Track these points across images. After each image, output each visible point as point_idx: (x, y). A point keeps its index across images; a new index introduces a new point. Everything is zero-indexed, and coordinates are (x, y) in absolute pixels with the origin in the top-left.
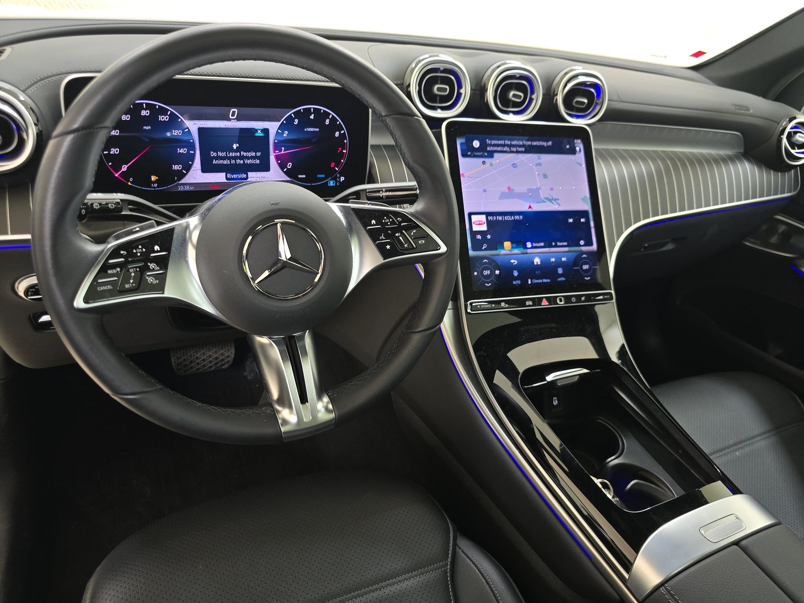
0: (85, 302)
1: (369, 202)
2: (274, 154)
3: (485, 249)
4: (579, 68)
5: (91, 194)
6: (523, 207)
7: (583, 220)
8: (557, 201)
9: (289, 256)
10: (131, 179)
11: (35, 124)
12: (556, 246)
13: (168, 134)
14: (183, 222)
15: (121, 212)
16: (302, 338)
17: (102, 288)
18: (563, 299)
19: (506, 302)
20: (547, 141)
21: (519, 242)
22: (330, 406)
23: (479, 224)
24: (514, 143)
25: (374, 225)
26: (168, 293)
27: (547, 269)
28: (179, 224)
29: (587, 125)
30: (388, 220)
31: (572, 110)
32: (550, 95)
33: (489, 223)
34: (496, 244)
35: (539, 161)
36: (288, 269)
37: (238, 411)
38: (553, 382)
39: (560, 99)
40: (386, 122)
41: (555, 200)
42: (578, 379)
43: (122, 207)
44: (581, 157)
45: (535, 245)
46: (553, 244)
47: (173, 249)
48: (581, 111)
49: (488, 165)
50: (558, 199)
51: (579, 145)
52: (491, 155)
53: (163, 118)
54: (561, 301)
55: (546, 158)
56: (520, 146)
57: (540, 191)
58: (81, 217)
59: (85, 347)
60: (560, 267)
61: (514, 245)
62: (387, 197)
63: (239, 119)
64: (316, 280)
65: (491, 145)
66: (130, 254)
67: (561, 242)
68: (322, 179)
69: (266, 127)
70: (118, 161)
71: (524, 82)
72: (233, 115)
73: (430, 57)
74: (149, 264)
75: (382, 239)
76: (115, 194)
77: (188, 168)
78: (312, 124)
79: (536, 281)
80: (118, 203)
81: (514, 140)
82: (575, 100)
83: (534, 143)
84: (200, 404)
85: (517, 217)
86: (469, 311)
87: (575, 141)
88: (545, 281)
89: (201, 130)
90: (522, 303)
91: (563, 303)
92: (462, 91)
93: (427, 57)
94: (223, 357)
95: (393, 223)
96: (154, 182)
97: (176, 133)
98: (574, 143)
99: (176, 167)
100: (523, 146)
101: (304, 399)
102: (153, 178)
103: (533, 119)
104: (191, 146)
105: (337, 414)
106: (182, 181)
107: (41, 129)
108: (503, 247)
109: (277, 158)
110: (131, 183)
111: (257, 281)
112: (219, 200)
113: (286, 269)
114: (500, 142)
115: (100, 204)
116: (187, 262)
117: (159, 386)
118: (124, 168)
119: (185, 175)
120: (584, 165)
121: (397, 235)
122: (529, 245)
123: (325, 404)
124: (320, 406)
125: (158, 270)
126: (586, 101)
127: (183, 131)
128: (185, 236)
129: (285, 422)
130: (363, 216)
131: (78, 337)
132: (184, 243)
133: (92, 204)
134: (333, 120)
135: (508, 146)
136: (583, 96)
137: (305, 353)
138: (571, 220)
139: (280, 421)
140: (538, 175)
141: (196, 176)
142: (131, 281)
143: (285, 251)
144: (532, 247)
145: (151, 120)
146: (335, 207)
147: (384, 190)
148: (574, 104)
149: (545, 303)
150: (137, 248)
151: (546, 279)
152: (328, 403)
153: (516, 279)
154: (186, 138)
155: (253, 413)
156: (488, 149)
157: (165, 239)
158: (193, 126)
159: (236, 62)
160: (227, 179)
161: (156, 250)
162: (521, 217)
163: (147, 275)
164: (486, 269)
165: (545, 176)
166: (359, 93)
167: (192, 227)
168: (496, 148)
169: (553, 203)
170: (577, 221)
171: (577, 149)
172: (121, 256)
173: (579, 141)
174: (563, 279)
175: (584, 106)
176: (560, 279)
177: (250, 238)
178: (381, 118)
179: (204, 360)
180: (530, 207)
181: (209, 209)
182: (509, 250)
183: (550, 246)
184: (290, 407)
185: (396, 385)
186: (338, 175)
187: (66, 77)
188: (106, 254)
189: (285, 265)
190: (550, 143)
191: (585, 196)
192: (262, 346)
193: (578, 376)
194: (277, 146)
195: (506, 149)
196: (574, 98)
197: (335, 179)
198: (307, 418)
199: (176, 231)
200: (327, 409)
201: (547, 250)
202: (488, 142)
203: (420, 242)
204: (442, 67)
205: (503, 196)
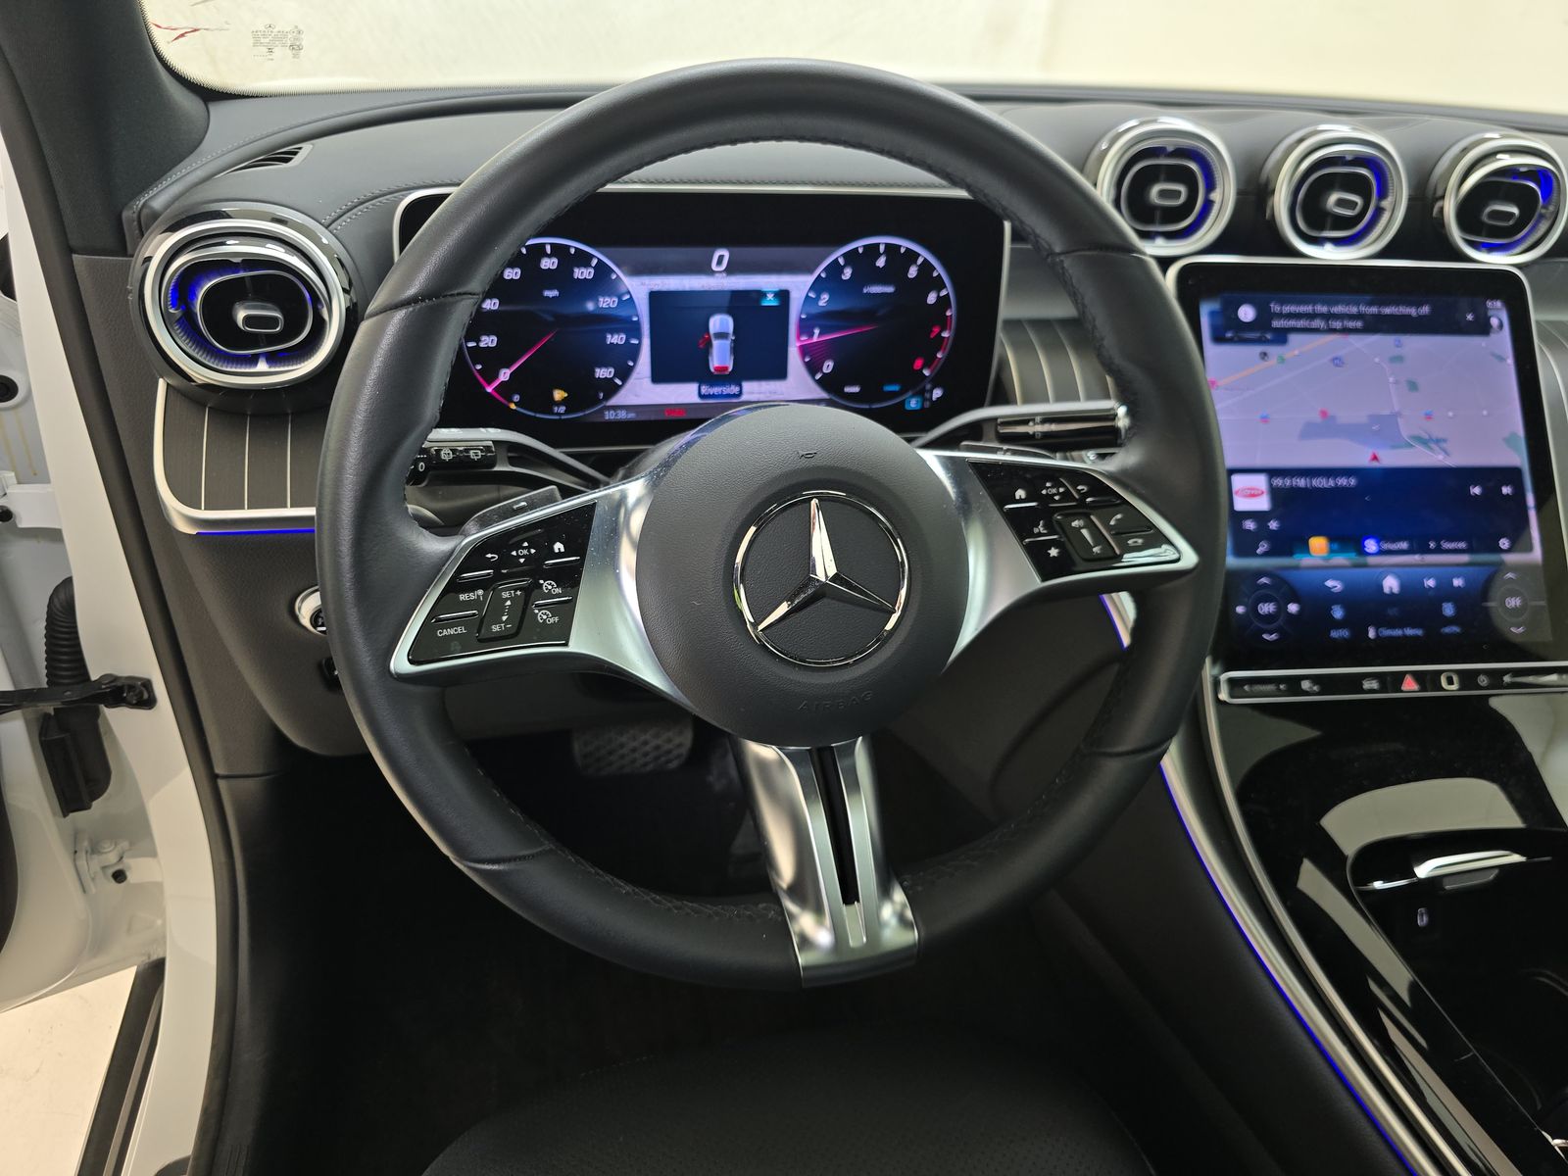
0: (411, 662)
1: (1005, 447)
2: (798, 344)
3: (1266, 554)
4: (1496, 139)
5: (438, 429)
6: (1357, 456)
7: (1506, 490)
8: (1444, 445)
9: (832, 571)
10: (516, 398)
11: (344, 290)
12: (1439, 550)
13: (590, 306)
14: (613, 491)
15: (494, 466)
16: (849, 751)
17: (445, 632)
18: (1455, 679)
19: (1314, 679)
20: (1419, 305)
21: (1347, 539)
22: (909, 914)
23: (1251, 496)
24: (1338, 309)
25: (1021, 501)
26: (578, 644)
27: (1415, 605)
28: (606, 496)
29: (1518, 266)
30: (1054, 491)
31: (1478, 234)
32: (1424, 199)
33: (1275, 493)
34: (1290, 542)
35: (1397, 352)
36: (829, 600)
37: (709, 909)
38: (1434, 882)
39: (1450, 208)
40: (1063, 268)
41: (1438, 441)
42: (1497, 878)
43: (495, 456)
44: (1502, 340)
45: (1386, 546)
46: (1432, 545)
47: (591, 549)
48: (1502, 235)
49: (1272, 361)
50: (1445, 441)
51: (1498, 314)
52: (1281, 337)
53: (582, 273)
54: (1450, 681)
55: (1416, 345)
56: (1352, 317)
57: (1399, 420)
58: (415, 478)
59: (406, 755)
60: (1448, 601)
61: (1335, 546)
62: (1046, 435)
63: (730, 270)
64: (889, 626)
65: (1281, 316)
66: (506, 560)
67: (1451, 540)
68: (894, 395)
69: (784, 287)
70: (493, 360)
71: (1363, 171)
72: (720, 262)
73: (1142, 124)
74: (541, 582)
75: (1040, 534)
76: (482, 430)
77: (625, 373)
78: (880, 277)
79: (1387, 632)
80: (488, 449)
81: (1336, 303)
82: (1488, 209)
83: (1387, 311)
84: (629, 888)
85: (1342, 482)
86: (1224, 696)
87: (1489, 304)
88: (1409, 632)
89: (655, 297)
90: (1354, 683)
91: (1455, 687)
92: (1216, 196)
93: (1134, 127)
94: (670, 746)
95: (1066, 496)
96: (558, 404)
97: (607, 302)
98: (1486, 309)
99: (602, 373)
100: (1358, 316)
101: (850, 893)
102: (559, 395)
103: (1382, 254)
104: (634, 329)
105: (923, 934)
106: (614, 401)
107: (355, 301)
108: (1306, 549)
109: (804, 350)
110: (516, 404)
111: (761, 627)
112: (689, 444)
113: (825, 600)
114: (1302, 309)
115: (454, 451)
116: (617, 578)
117: (548, 846)
118: (505, 375)
119: (618, 388)
120: (1510, 361)
121: (1075, 524)
122: (1371, 545)
123: (898, 907)
124: (887, 912)
125: (558, 596)
126: (1515, 210)
127: (620, 298)
128: (616, 522)
129: (806, 942)
130: (997, 480)
131: (394, 733)
132: (614, 534)
133: (438, 451)
134: (926, 267)
135: (1323, 316)
136: (1508, 199)
137: (854, 785)
138: (1476, 490)
139: (795, 941)
140: (1396, 382)
141: (641, 391)
142: (504, 618)
143: (824, 561)
144: (1381, 552)
145: (561, 278)
146: (932, 458)
147: (1038, 419)
148: (1485, 218)
149: (1410, 686)
150: (518, 546)
151: (1413, 627)
152: (904, 906)
153: (1338, 625)
154: (623, 313)
155: (738, 916)
156: (1276, 324)
157: (576, 528)
158: (639, 288)
159: (740, 146)
160: (701, 396)
161: (557, 551)
162: (1353, 482)
163: (537, 606)
164: (1267, 599)
165: (1413, 386)
166: (1004, 203)
167: (631, 500)
168: (1292, 323)
169: (1431, 449)
170: (1491, 493)
171: (1494, 322)
172: (487, 564)
173: (1499, 304)
174: (1455, 629)
175: (1511, 223)
176: (1447, 630)
177: (753, 529)
178: (1049, 260)
179: (634, 750)
180: (1375, 458)
181: (667, 465)
182: (1324, 559)
183: (1424, 550)
184: (818, 910)
185: (1060, 877)
186: (928, 387)
187: (406, 196)
188: (456, 559)
189: (822, 592)
190: (1425, 310)
191: (1514, 435)
192: (763, 765)
193: (1496, 871)
194: (805, 327)
195: (1318, 323)
196: (1486, 205)
197: (921, 393)
198: (857, 939)
199: (598, 511)
200: (902, 919)
201: (1416, 558)
202: (1275, 308)
203: (1130, 542)
204: (1170, 144)
205: (1310, 432)
